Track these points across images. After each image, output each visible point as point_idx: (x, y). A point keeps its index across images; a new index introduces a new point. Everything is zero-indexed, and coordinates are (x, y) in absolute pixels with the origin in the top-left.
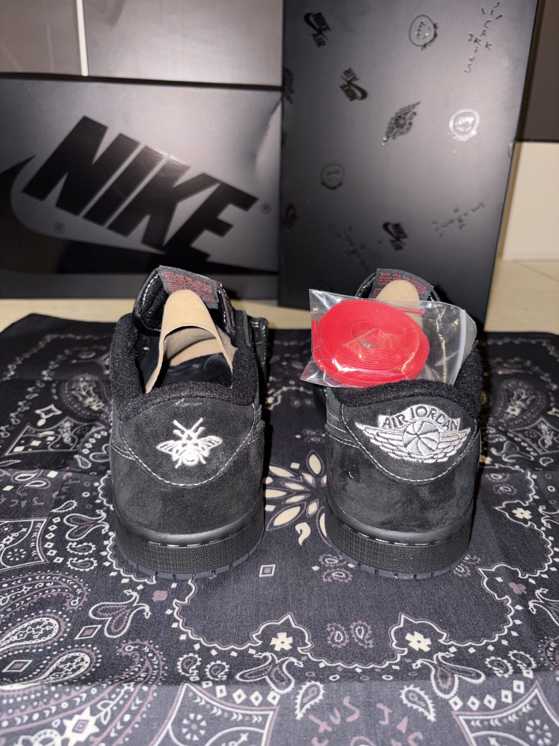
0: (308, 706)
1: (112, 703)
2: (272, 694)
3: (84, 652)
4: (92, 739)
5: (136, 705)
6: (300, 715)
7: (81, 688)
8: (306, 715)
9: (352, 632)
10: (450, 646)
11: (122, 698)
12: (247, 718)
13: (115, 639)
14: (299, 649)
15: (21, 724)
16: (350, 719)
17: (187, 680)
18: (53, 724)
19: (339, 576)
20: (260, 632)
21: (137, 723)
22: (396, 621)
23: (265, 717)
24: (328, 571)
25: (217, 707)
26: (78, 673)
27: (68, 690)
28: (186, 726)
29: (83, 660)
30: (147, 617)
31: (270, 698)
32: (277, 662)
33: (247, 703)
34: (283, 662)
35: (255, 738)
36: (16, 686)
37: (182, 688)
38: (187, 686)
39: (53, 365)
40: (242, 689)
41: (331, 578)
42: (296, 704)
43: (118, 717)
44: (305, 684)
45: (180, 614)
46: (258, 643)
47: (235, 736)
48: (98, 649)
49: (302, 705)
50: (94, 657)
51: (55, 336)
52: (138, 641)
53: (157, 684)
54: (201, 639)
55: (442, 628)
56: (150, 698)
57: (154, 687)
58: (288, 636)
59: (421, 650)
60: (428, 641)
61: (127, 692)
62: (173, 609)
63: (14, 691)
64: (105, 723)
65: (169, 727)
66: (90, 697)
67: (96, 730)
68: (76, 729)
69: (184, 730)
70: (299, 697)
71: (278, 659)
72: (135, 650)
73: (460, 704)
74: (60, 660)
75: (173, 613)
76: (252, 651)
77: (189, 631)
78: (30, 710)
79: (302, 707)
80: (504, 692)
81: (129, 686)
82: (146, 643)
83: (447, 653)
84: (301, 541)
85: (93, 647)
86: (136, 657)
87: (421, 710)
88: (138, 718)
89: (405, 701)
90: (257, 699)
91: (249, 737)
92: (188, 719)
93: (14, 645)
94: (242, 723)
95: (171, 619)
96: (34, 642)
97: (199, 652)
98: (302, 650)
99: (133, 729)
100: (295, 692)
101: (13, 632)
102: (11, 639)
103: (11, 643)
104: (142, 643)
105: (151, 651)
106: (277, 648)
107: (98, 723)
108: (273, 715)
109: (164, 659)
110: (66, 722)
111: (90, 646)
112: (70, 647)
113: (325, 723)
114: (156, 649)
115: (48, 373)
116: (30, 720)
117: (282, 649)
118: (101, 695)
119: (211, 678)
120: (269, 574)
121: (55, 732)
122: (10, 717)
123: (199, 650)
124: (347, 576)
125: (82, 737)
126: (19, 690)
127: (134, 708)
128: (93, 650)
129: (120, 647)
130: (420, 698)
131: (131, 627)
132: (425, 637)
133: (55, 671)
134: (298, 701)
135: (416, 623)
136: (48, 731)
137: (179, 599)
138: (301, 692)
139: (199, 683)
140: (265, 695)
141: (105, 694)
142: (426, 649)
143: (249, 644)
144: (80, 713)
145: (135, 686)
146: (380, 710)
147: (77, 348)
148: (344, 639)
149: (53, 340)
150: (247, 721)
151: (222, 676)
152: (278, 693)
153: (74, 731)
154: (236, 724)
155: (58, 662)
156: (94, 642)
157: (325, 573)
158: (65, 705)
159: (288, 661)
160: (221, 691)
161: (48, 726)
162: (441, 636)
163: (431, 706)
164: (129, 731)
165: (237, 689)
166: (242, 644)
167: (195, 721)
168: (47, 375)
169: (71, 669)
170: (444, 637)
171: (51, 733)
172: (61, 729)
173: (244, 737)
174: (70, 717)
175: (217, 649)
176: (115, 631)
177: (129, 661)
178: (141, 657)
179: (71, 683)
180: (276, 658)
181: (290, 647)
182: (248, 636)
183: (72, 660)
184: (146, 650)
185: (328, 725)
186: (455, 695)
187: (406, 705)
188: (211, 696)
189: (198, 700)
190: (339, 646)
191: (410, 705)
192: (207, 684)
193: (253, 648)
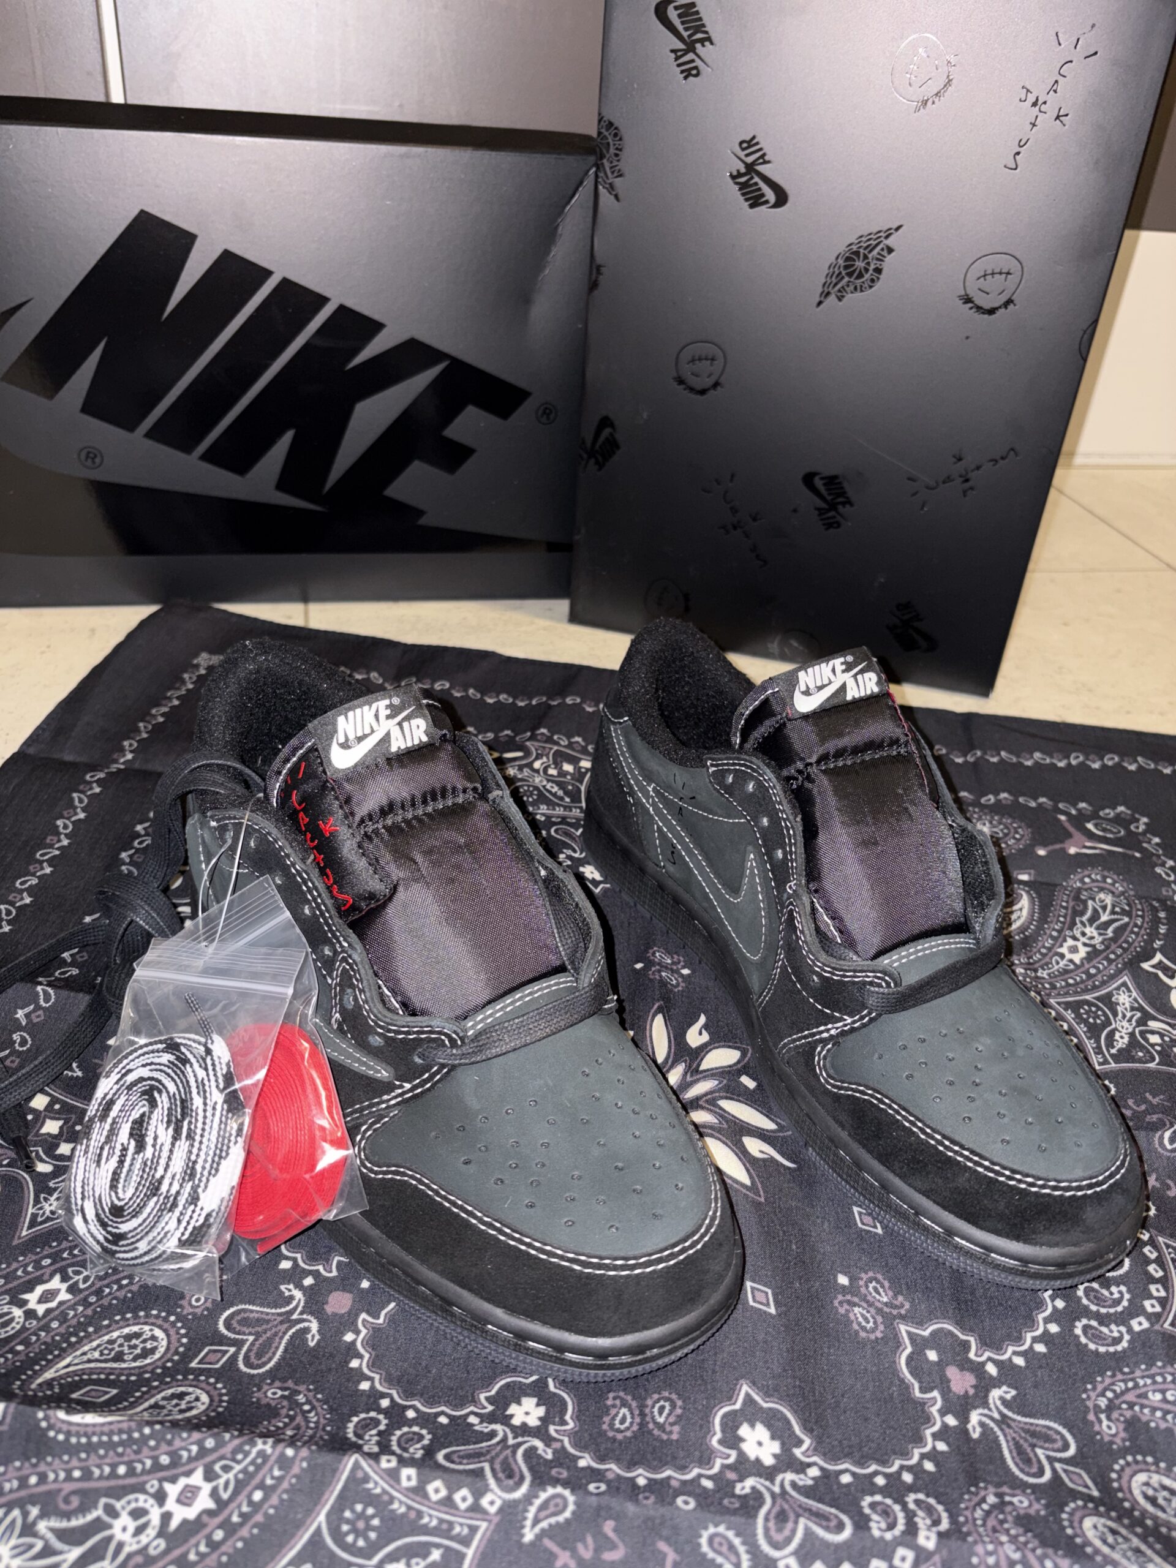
0: (544, 1525)
1: (238, 1468)
2: (489, 1497)
3: (202, 1389)
4: (205, 1519)
5: (273, 1478)
6: (529, 1537)
7: (189, 1437)
9: (647, 1411)
10: (810, 1465)
11: (253, 1463)
12: (444, 1526)
13: (253, 1376)
14: (552, 1429)
15: (101, 1478)
16: (609, 1556)
17: (360, 1449)
18: (148, 1486)
20: (492, 1393)
21: (271, 1507)
23: (473, 1530)
25: (400, 1501)
26: (188, 1414)
27: (169, 1437)
28: (348, 1522)
29: (197, 1399)
30: (311, 1344)
31: (485, 1502)
32: (511, 1442)
33: (448, 1502)
34: (520, 1444)
36: (90, 1418)
37: (349, 1460)
38: (357, 1459)
40: (444, 1478)
42: (526, 1518)
43: (245, 1493)
44: (546, 1490)
45: (367, 1343)
46: (485, 1408)
47: (423, 1550)
48: (224, 1387)
49: (536, 1522)
50: (216, 1399)
52: (290, 1384)
53: (309, 1448)
54: (394, 1393)
56: (296, 1470)
57: (304, 1452)
58: (537, 1405)
59: (758, 1461)
60: (776, 1447)
61: (261, 1454)
62: (358, 1334)
63: (87, 1425)
64: (225, 1496)
65: (322, 1518)
66: (203, 1452)
67: (212, 1505)
69: (345, 1528)
70: (533, 1509)
71: (514, 1438)
72: (283, 1397)
74: (163, 1394)
75: (355, 1341)
76: (472, 1419)
77: (377, 1378)
78: (113, 1457)
79: (533, 1526)
80: (876, 1563)
81: (265, 1443)
82: (302, 1388)
83: (802, 1476)
85: (217, 1382)
86: (283, 1407)
88: (274, 1500)
89: (704, 1547)
90: (464, 1499)
91: (443, 1556)
92: (353, 1511)
93: (92, 1365)
94: (436, 1531)
95: (351, 1351)
96: (124, 1365)
97: (386, 1412)
98: (556, 1431)
99: (266, 1514)
100: (527, 1501)
101: (95, 1344)
102: (89, 1355)
103: (89, 1361)
104: (296, 1388)
105: (308, 1402)
106: (517, 1421)
107: (214, 1495)
108: (487, 1530)
109: (328, 1416)
110: (168, 1486)
111: (212, 1380)
112: (180, 1377)
113: (568, 1553)
114: (318, 1400)
116: (113, 1475)
117: (523, 1425)
118: (222, 1451)
119: (398, 1451)
121: (151, 1501)
122: (82, 1465)
123: (388, 1408)
125: (191, 1514)
126: (94, 1425)
127: (269, 1482)
128: (215, 1388)
129: (259, 1390)
131: (283, 1358)
132: (773, 1437)
133: (151, 1407)
134: (530, 1515)
135: (765, 1405)
136: (142, 1497)
137: (369, 1313)
138: (537, 1503)
139: (377, 1457)
140: (478, 1495)
141: (227, 1450)
142: (769, 1461)
143: (472, 1408)
144: (188, 1474)
145: (274, 1447)
146: (660, 1553)
151: (416, 1451)
153: (179, 1501)
154: (427, 1531)
155: (159, 1397)
156: (219, 1374)
158: (164, 1460)
159: (530, 1444)
160: (409, 1477)
161: (142, 1488)
162: (800, 1442)
164: (259, 1518)
165: (434, 1478)
166: (460, 1406)
167: (363, 1516)
169: (178, 1408)
170: (804, 1446)
171: (146, 1501)
172: (161, 1497)
173: (436, 1555)
174: (174, 1480)
175: (417, 1410)
176: (256, 1362)
177: (272, 1412)
178: (290, 1409)
179: (175, 1424)
180: (511, 1436)
181: (537, 1425)
182: (473, 1397)
183: (181, 1396)
184: (301, 1398)
185: (572, 1558)
186: (792, 1554)
187: (703, 1553)
188: (392, 1481)
189: (371, 1486)
190: (620, 1436)
191: (711, 1555)
192: (390, 1460)
193: (476, 1414)
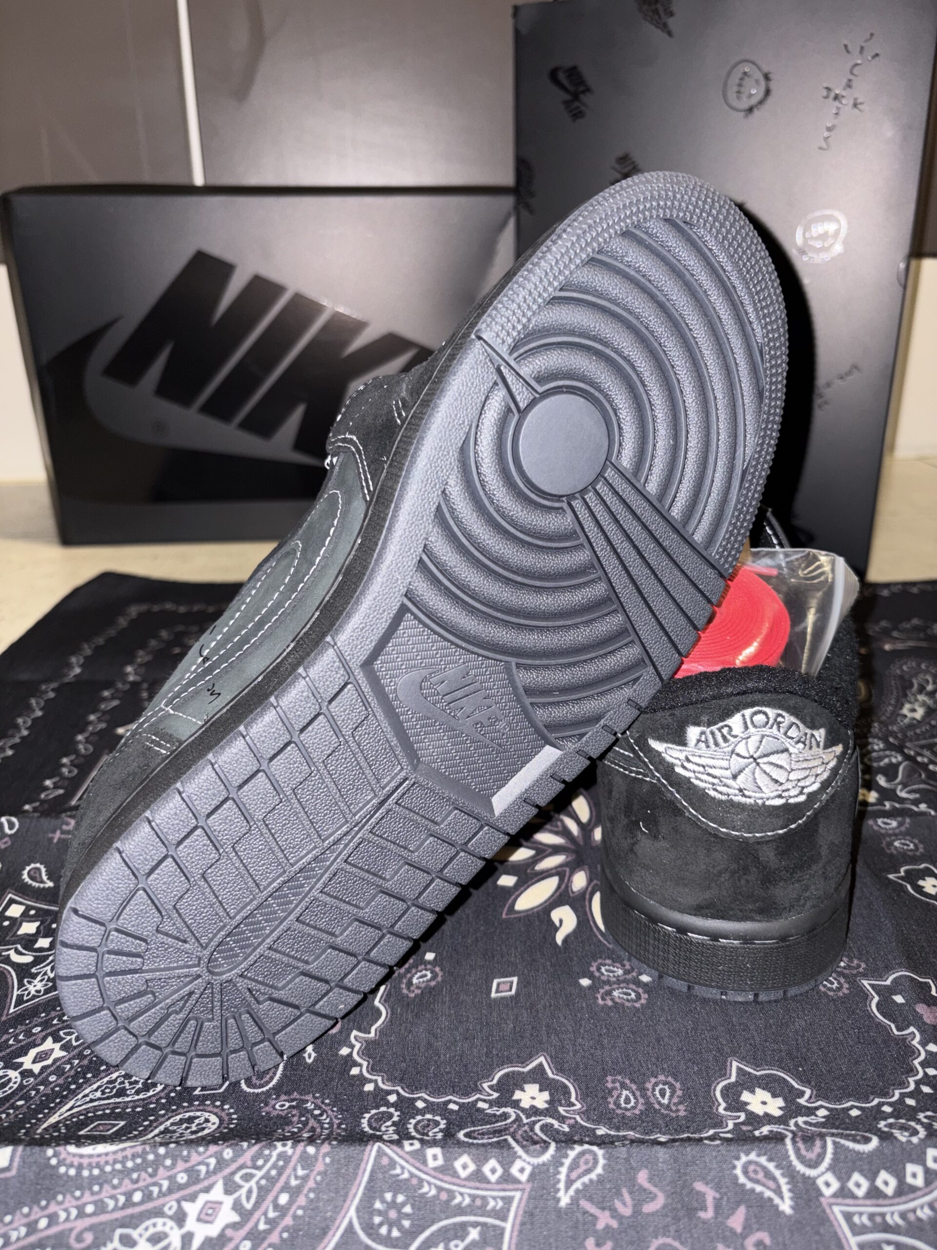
0: (578, 1185)
1: (259, 1174)
2: (518, 1164)
3: (209, 1112)
4: (229, 1232)
5: (296, 1177)
6: (565, 1200)
7: (206, 1151)
8: (575, 1201)
9: (649, 1093)
10: (817, 1108)
11: (274, 1166)
12: (478, 1202)
13: (258, 1094)
14: (561, 1109)
15: (116, 1208)
16: (649, 1208)
17: (379, 1139)
18: (166, 1209)
19: (625, 997)
20: (495, 1082)
21: (300, 1207)
22: (723, 1073)
23: (508, 1201)
24: (607, 988)
25: (429, 1183)
26: (200, 1134)
27: (185, 1153)
28: (380, 1213)
29: (207, 1121)
30: (309, 1061)
31: (514, 1170)
32: (525, 1122)
33: (478, 1177)
34: (535, 1123)
35: (493, 1236)
37: (371, 1150)
38: (379, 1147)
39: (142, 657)
40: (469, 1154)
41: (612, 1000)
42: (559, 1181)
43: (270, 1197)
44: (572, 1149)
45: (363, 1053)
46: (491, 1095)
47: (460, 1231)
48: (231, 1107)
49: (569, 1183)
50: (226, 1118)
51: (144, 608)
52: (295, 1095)
53: (330, 1144)
54: (399, 1089)
55: (802, 1082)
56: (320, 1167)
57: (326, 1148)
58: (541, 1090)
59: (767, 1115)
60: (780, 1102)
61: (281, 1156)
62: (352, 1047)
63: (99, 1156)
64: (249, 1206)
65: (352, 1213)
66: (221, 1164)
67: (235, 1218)
68: (203, 1216)
69: (377, 1220)
70: (564, 1170)
71: (527, 1118)
72: (290, 1107)
73: (835, 1185)
74: (171, 1121)
75: (351, 1053)
76: (481, 1105)
77: (379, 1079)
78: (127, 1185)
79: (567, 1188)
80: (910, 1168)
81: (284, 1145)
82: (309, 1097)
83: (813, 1117)
84: (560, 938)
85: (223, 1104)
86: (293, 1116)
87: (768, 1194)
88: (302, 1200)
89: (742, 1179)
90: (493, 1171)
91: (481, 1234)
92: (383, 1201)
93: (96, 1103)
94: (470, 1210)
95: (349, 1062)
96: (129, 1099)
97: (394, 1105)
98: (566, 1111)
99: (295, 1217)
100: (557, 1162)
101: (95, 1086)
102: (91, 1096)
103: (92, 1101)
104: (302, 1097)
105: (317, 1107)
106: (526, 1104)
107: (237, 1207)
108: (521, 1199)
109: (340, 1116)
110: (186, 1206)
111: (218, 1103)
112: (185, 1104)
113: (607, 1213)
115: (135, 670)
116: (129, 1203)
117: (533, 1107)
118: (240, 1161)
119: (418, 1136)
120: (507, 991)
121: (170, 1223)
122: (96, 1198)
123: (395, 1102)
124: (638, 997)
125: (213, 1230)
126: (107, 1154)
127: (294, 1182)
128: (223, 1110)
129: (266, 1104)
130: (769, 1175)
131: (284, 1075)
132: (774, 1096)
133: (162, 1132)
134: (562, 1177)
135: (758, 1073)
136: (160, 1221)
137: (360, 1030)
138: (567, 1162)
139: (398, 1143)
140: (506, 1165)
141: (247, 1157)
142: (778, 1113)
143: (478, 1096)
144: (207, 1190)
145: (294, 1146)
146: (698, 1193)
147: (180, 628)
148: (637, 1103)
149: (140, 615)
150: (478, 1207)
151: (436, 1133)
152: (529, 1163)
153: (199, 1220)
154: (460, 1210)
155: (168, 1123)
156: (224, 1098)
157: (602, 991)
158: (182, 1178)
159: (543, 1122)
160: (435, 1157)
161: (158, 1213)
162: (802, 1094)
163: (785, 1188)
164: (288, 1221)
165: (460, 1155)
166: (467, 1094)
167: (393, 1204)
168: (133, 672)
169: (189, 1131)
170: (807, 1096)
171: (164, 1224)
172: (180, 1218)
173: (474, 1234)
174: (192, 1198)
175: (425, 1101)
176: (258, 1083)
177: (285, 1120)
178: (302, 1115)
179: (190, 1143)
180: (523, 1117)
181: (546, 1106)
182: (476, 1087)
183: (190, 1120)
184: (310, 1106)
185: (613, 1217)
186: (828, 1170)
187: (743, 1185)
188: (418, 1165)
189: (398, 1171)
190: (628, 1113)
191: (749, 1185)
192: (412, 1144)
193: (484, 1101)
